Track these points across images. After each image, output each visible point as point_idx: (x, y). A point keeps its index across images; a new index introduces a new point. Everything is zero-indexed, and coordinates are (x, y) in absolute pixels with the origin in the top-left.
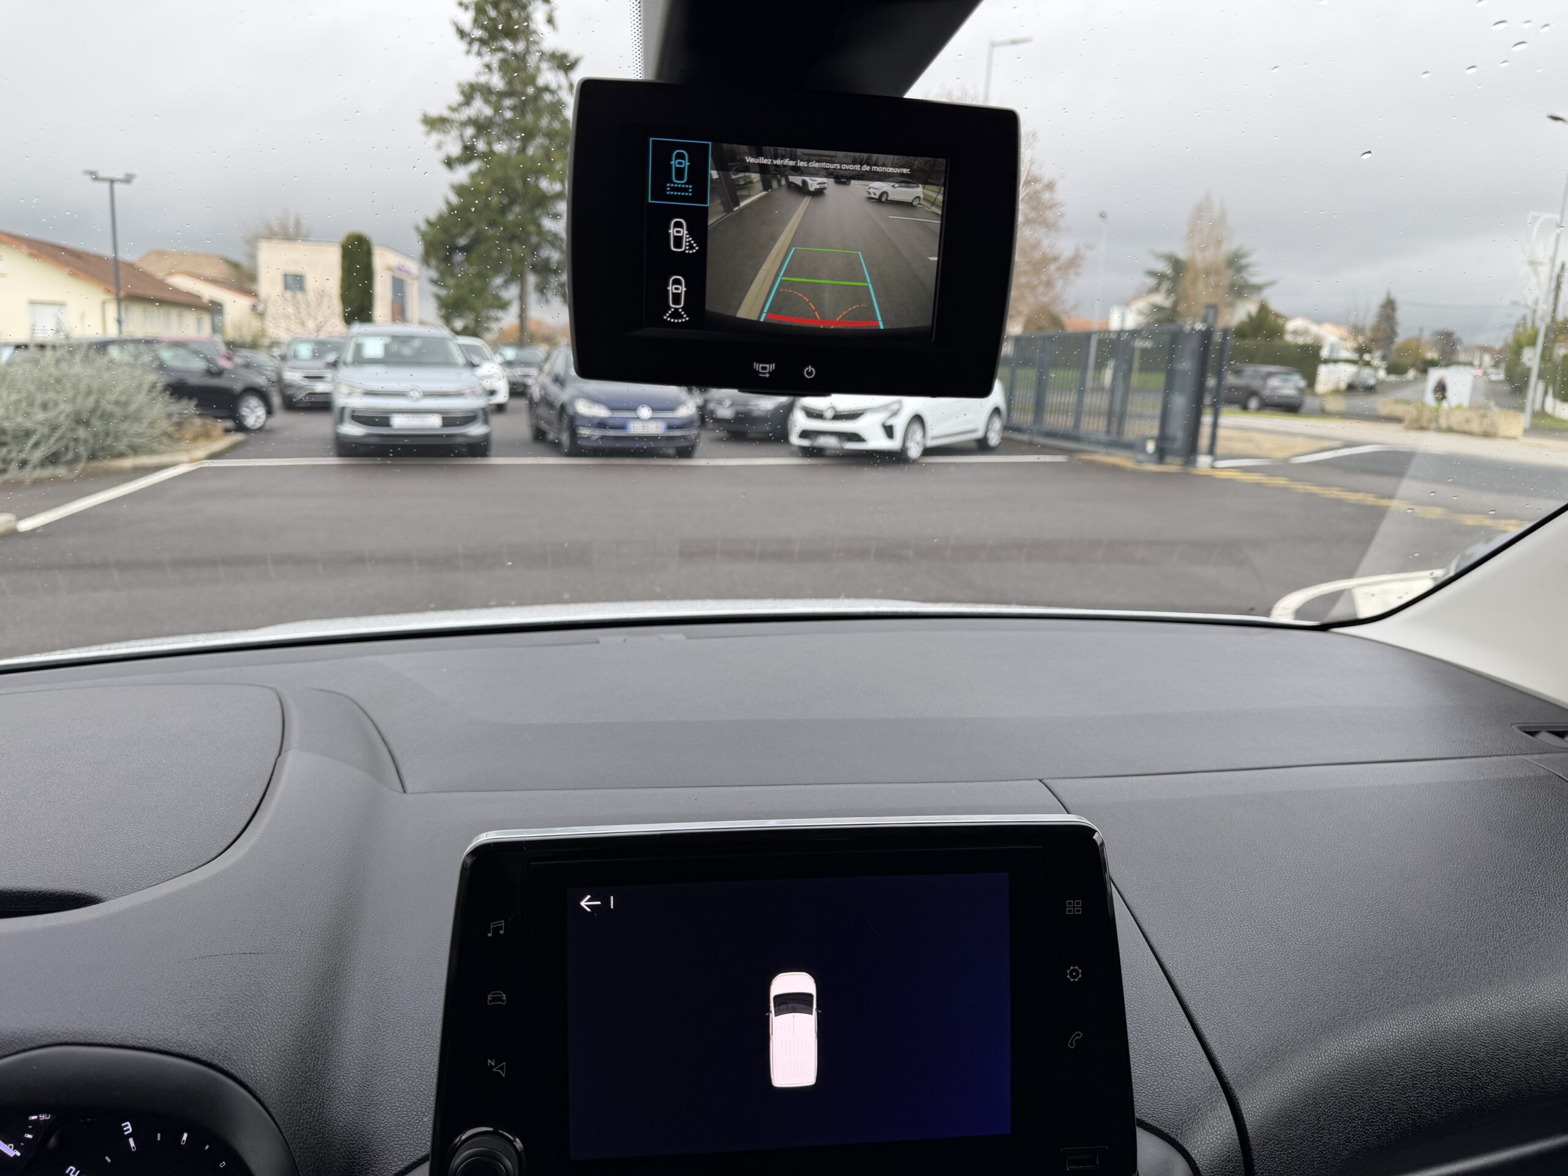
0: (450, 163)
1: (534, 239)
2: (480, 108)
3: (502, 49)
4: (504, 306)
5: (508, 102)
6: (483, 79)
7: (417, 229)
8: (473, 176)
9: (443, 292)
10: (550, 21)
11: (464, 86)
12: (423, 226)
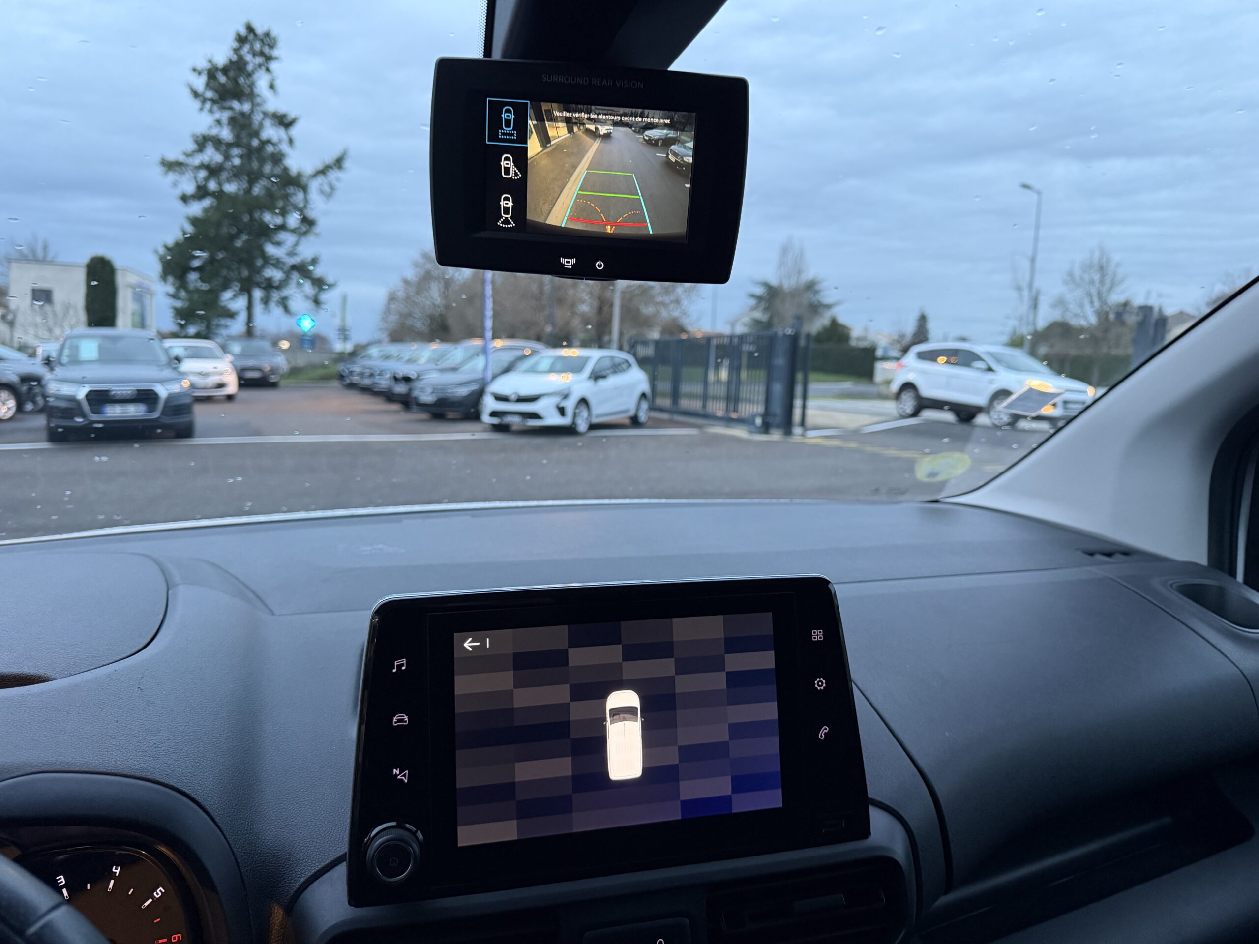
0: (185, 199)
1: (259, 262)
2: (211, 155)
3: (231, 108)
4: (231, 315)
5: (235, 151)
6: (214, 132)
8: (206, 211)
9: (179, 304)
10: (272, 86)
11: (197, 137)
12: (162, 250)
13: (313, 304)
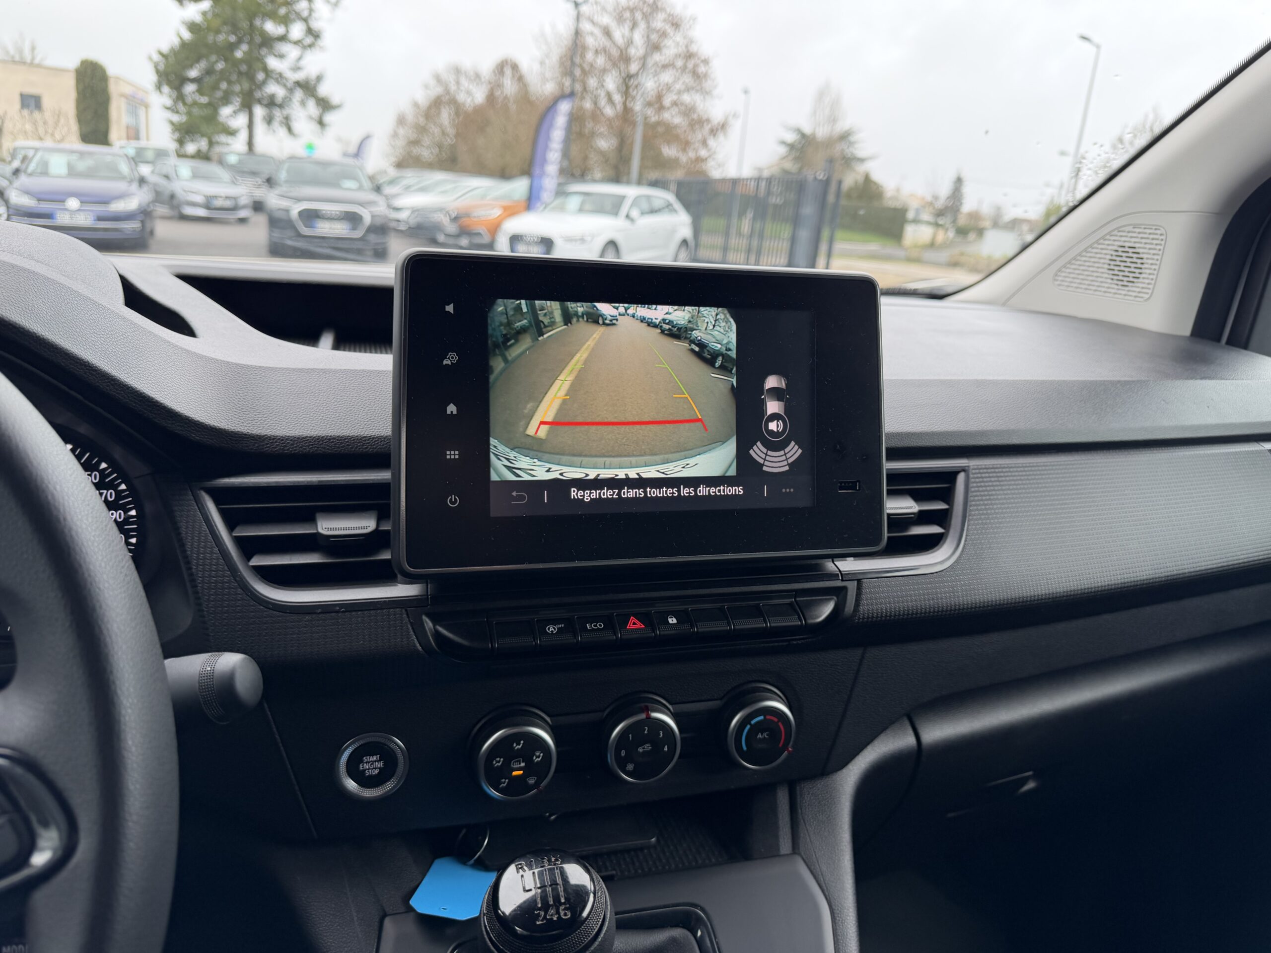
1: (261, 76)
4: (232, 133)
7: (150, 59)
8: (204, 15)
9: (176, 118)
12: (156, 57)
13: (318, 126)
